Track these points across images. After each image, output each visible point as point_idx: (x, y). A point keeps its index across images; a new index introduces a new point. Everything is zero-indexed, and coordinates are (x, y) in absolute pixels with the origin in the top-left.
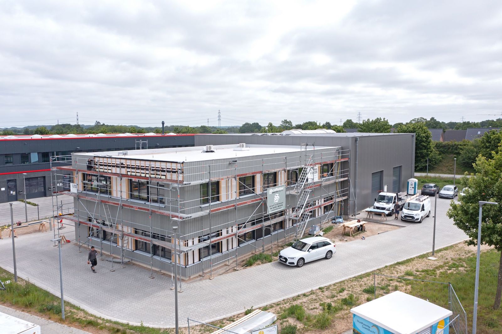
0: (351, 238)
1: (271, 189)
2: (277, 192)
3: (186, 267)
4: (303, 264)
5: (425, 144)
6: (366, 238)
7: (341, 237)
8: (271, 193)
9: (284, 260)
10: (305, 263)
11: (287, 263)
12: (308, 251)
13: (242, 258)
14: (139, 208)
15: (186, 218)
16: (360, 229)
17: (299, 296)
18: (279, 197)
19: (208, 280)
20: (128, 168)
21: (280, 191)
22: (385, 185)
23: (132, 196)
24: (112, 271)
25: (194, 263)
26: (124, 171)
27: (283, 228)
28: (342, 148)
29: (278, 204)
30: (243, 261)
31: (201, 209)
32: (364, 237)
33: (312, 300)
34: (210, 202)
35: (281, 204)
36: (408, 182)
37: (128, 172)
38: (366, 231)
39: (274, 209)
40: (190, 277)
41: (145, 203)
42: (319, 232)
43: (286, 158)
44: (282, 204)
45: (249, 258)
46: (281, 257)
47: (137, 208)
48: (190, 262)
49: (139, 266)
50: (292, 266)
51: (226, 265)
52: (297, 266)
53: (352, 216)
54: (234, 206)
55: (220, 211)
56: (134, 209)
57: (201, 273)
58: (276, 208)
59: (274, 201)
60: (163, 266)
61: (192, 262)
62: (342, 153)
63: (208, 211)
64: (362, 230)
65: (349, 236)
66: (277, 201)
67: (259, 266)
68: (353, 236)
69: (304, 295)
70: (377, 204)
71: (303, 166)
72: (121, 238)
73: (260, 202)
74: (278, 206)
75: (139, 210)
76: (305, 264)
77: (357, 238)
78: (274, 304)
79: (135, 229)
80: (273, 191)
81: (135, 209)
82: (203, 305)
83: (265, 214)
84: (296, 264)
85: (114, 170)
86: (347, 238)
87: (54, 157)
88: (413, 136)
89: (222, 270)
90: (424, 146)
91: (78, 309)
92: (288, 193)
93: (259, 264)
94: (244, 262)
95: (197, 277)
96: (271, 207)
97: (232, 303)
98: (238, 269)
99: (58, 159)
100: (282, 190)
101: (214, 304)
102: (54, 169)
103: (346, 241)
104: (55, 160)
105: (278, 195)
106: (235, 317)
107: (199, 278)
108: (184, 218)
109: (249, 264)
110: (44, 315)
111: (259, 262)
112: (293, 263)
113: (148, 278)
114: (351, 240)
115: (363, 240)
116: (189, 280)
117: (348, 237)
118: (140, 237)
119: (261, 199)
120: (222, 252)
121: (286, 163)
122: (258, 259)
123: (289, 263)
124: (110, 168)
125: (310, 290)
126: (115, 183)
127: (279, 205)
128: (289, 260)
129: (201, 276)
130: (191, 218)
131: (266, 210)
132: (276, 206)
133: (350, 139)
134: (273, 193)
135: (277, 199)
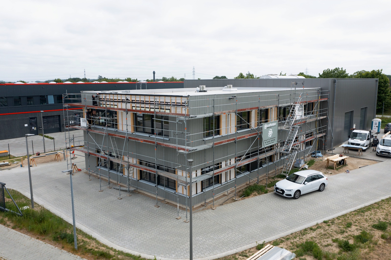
0: (335, 171)
1: (266, 124)
2: (271, 127)
4: (299, 196)
6: (350, 171)
8: (266, 128)
9: (281, 192)
10: (301, 194)
11: (284, 195)
12: (304, 183)
13: (238, 188)
14: (144, 141)
15: (192, 150)
16: (342, 163)
17: (305, 230)
18: (272, 132)
19: (210, 210)
20: (132, 102)
21: (273, 126)
22: (354, 123)
23: (136, 130)
24: (120, 199)
25: (197, 193)
26: (129, 106)
27: (272, 161)
28: (321, 89)
29: (271, 139)
30: (240, 192)
31: (205, 142)
32: (348, 171)
33: (322, 235)
34: (214, 135)
36: (373, 122)
37: (133, 107)
39: (268, 143)
40: (193, 206)
41: (149, 136)
42: (304, 166)
43: (279, 95)
44: (274, 139)
45: (244, 189)
46: (277, 188)
47: (142, 141)
48: (194, 193)
49: (144, 194)
50: (289, 197)
51: (224, 195)
52: (294, 198)
53: (329, 151)
54: (234, 139)
55: (222, 144)
56: (139, 141)
57: (203, 203)
59: (268, 136)
60: (167, 195)
62: (322, 93)
63: (211, 144)
64: (343, 163)
65: (333, 169)
66: (270, 136)
67: (256, 197)
68: (337, 169)
69: (311, 229)
70: (351, 141)
71: (292, 104)
72: (128, 169)
73: (256, 137)
74: (271, 141)
75: (144, 142)
76: (301, 196)
77: (341, 171)
78: (283, 238)
79: (140, 160)
81: (141, 142)
82: (211, 236)
83: (260, 147)
84: (293, 196)
85: (120, 105)
86: (331, 171)
87: (66, 95)
88: (377, 81)
89: (222, 200)
91: (90, 237)
92: (279, 128)
93: (255, 195)
95: (200, 207)
96: (265, 142)
97: (240, 235)
98: (236, 199)
99: (70, 96)
100: (275, 126)
101: (222, 237)
102: (66, 105)
103: (331, 174)
104: (66, 97)
105: (271, 130)
106: (247, 252)
107: (202, 208)
108: (190, 151)
109: (246, 194)
110: (57, 244)
111: (255, 193)
112: (290, 195)
113: (153, 206)
114: (336, 173)
115: (348, 174)
118: (144, 168)
119: (257, 134)
120: (221, 183)
121: (278, 100)
122: (254, 190)
123: (286, 195)
124: (116, 104)
125: (315, 223)
126: (121, 117)
127: (272, 139)
128: (286, 192)
129: (203, 206)
130: (196, 151)
131: (261, 144)
132: (269, 140)
133: (330, 80)
134: (268, 128)
135: (270, 133)
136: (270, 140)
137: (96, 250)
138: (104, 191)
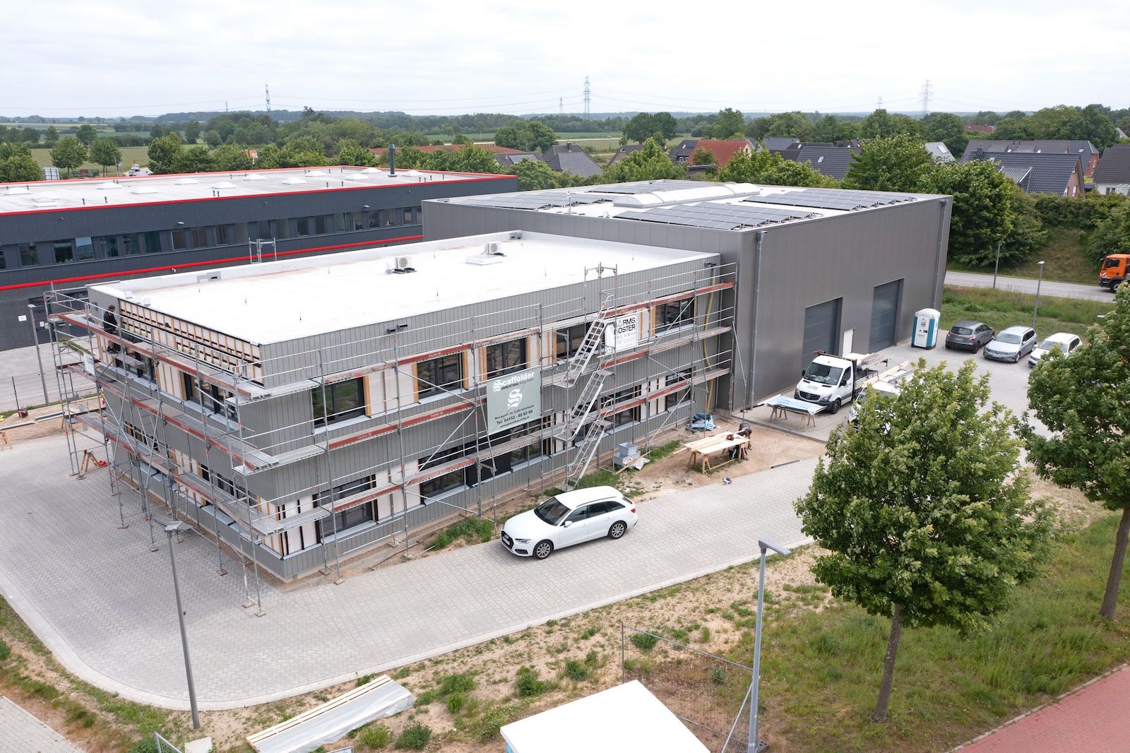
0: (704, 477)
1: (499, 381)
2: (515, 385)
3: (282, 559)
4: (548, 552)
5: (988, 215)
6: (733, 481)
7: (680, 473)
8: (499, 390)
9: (508, 543)
10: (555, 548)
11: (513, 551)
12: (563, 524)
13: (433, 526)
14: (190, 430)
15: (263, 467)
16: (734, 455)
17: (492, 642)
18: (521, 396)
19: (333, 585)
20: (176, 335)
21: (524, 382)
22: (848, 329)
23: (191, 394)
24: (153, 550)
25: (303, 548)
26: (171, 341)
27: (546, 454)
28: (722, 259)
29: (518, 411)
30: (432, 535)
31: (315, 441)
33: (512, 657)
35: (528, 410)
36: (916, 318)
37: (178, 344)
38: (747, 460)
39: (507, 422)
40: (294, 577)
42: (635, 461)
43: (541, 306)
44: (530, 409)
45: (447, 527)
46: (504, 533)
47: (187, 429)
48: (294, 547)
50: (521, 556)
51: (388, 545)
52: (535, 557)
53: (741, 411)
54: (395, 427)
55: (356, 442)
56: (182, 430)
57: (321, 567)
58: (514, 420)
59: (508, 405)
60: (246, 547)
61: (300, 547)
62: (722, 271)
63: (324, 445)
64: (737, 456)
65: (700, 471)
66: (516, 405)
67: (463, 549)
68: (709, 473)
69: (507, 640)
71: (594, 318)
73: (470, 411)
74: (520, 415)
75: (190, 433)
76: (553, 551)
78: (430, 660)
79: (203, 466)
80: (505, 385)
81: (184, 430)
82: (289, 652)
83: (480, 435)
84: (530, 553)
86: (693, 477)
87: (50, 294)
88: (943, 204)
89: (376, 558)
90: (987, 220)
91: (38, 646)
92: (547, 381)
93: (460, 546)
94: (433, 539)
95: (314, 575)
96: (499, 420)
97: (349, 651)
98: (410, 556)
100: (532, 379)
101: (310, 653)
102: (53, 319)
103: (690, 484)
105: (518, 391)
106: (334, 690)
107: (316, 579)
108: (258, 468)
109: (438, 544)
111: (461, 540)
112: (525, 552)
114: (701, 483)
115: (724, 487)
116: (292, 582)
117: (698, 475)
118: (199, 487)
119: (471, 404)
120: (377, 519)
121: (541, 317)
122: (462, 532)
123: (516, 550)
125: (523, 626)
127: (522, 412)
128: (517, 545)
129: (323, 574)
130: (277, 466)
131: (483, 426)
132: (512, 415)
133: (740, 237)
134: (503, 388)
135: (515, 399)
136: (517, 414)
137: (35, 678)
138: (129, 529)
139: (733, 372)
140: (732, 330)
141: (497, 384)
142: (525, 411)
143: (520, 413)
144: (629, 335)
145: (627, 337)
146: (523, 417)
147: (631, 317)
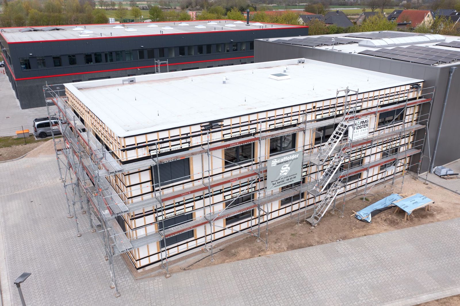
2: (286, 162)
15: (118, 214)
18: (289, 168)
21: (291, 160)
29: (286, 177)
35: (293, 177)
39: (279, 184)
59: (281, 174)
66: (285, 174)
74: (288, 180)
96: (274, 183)
98: (213, 260)
100: (297, 158)
105: (287, 165)
116: (142, 272)
132: (283, 180)
133: (439, 71)
134: (278, 164)
135: (285, 170)
136: (286, 179)
139: (423, 152)
140: (426, 127)
141: (274, 161)
142: (291, 177)
143: (288, 178)
144: (363, 130)
145: (363, 132)
146: (290, 180)
147: (366, 119)
